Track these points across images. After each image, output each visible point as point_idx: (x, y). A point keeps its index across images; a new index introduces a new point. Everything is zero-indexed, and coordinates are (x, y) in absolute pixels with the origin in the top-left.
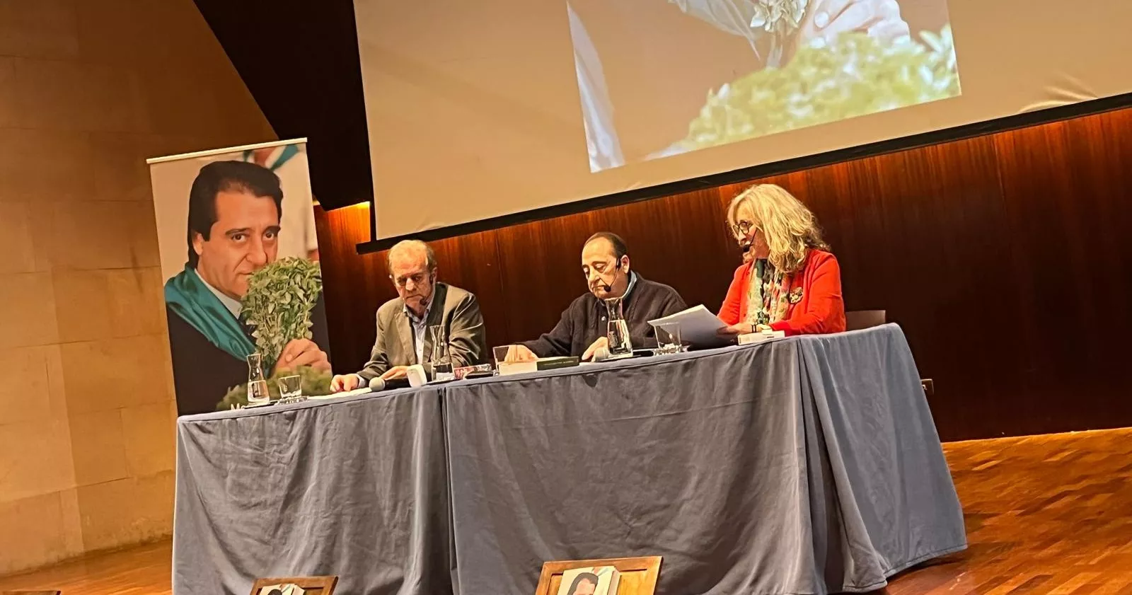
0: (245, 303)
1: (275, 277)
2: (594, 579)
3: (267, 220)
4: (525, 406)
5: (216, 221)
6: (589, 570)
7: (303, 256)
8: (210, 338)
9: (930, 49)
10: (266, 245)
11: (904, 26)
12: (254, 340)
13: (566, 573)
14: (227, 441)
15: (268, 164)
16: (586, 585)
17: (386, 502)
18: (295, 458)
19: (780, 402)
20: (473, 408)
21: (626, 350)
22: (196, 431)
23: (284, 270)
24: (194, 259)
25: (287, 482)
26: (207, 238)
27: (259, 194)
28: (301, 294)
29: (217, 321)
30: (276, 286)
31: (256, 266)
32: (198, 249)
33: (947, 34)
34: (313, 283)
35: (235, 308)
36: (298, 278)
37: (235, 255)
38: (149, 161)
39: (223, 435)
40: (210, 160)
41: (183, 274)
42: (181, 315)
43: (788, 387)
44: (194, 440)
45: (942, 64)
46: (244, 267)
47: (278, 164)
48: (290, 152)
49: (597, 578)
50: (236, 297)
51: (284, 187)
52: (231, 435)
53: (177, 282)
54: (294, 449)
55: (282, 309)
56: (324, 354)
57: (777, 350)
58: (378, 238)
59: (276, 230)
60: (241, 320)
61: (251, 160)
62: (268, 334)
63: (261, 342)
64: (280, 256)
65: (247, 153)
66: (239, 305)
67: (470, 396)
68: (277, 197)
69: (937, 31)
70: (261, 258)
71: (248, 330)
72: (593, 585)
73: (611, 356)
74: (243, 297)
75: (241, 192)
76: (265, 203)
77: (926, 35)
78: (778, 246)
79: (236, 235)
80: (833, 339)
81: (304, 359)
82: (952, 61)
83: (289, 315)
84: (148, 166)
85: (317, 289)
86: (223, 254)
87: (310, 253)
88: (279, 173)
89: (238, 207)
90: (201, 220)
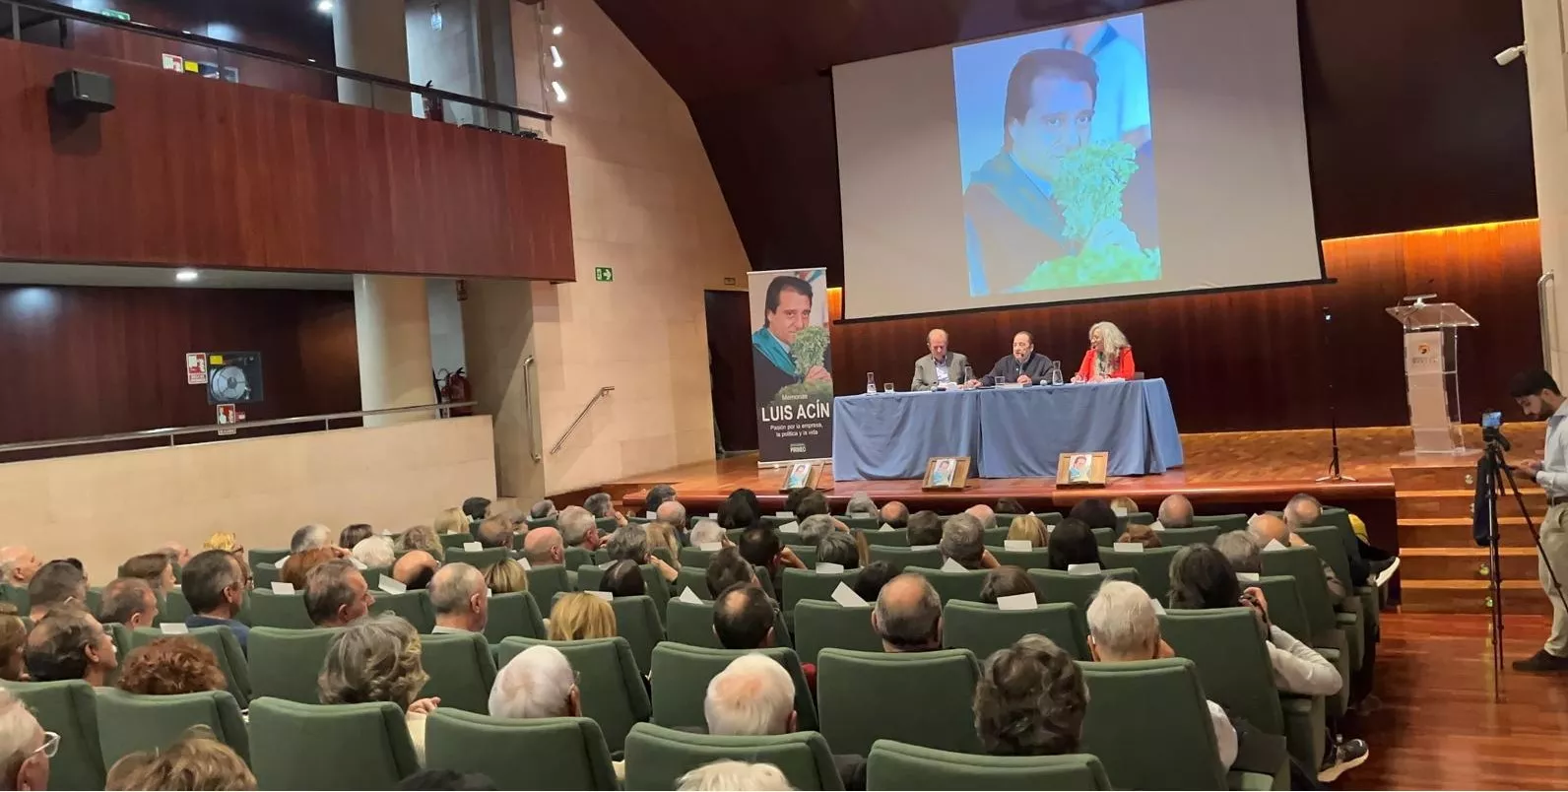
0: (791, 346)
1: (808, 335)
3: (806, 307)
4: (1021, 402)
5: (778, 305)
7: (822, 326)
8: (773, 362)
9: (1148, 256)
10: (803, 318)
11: (1138, 245)
12: (795, 365)
14: (862, 408)
15: (807, 279)
17: (948, 435)
18: (901, 417)
20: (994, 400)
23: (812, 332)
24: (767, 323)
25: (895, 426)
26: (774, 312)
27: (802, 294)
28: (819, 344)
29: (777, 354)
30: (808, 339)
31: (797, 329)
32: (769, 318)
33: (1158, 250)
34: (825, 339)
35: (787, 349)
36: (818, 336)
37: (788, 322)
38: (748, 273)
39: (857, 405)
40: (777, 275)
41: (761, 330)
42: (760, 350)
43: (1137, 399)
44: (844, 407)
45: (1153, 264)
46: (792, 329)
47: (812, 279)
48: (818, 274)
50: (787, 343)
51: (814, 291)
53: (759, 334)
55: (809, 349)
56: (829, 374)
58: (846, 318)
59: (808, 312)
60: (790, 355)
61: (798, 276)
62: (802, 363)
63: (798, 366)
64: (810, 325)
65: (797, 273)
66: (787, 346)
67: (993, 396)
68: (810, 295)
69: (1153, 250)
70: (800, 324)
71: (793, 360)
74: (791, 343)
75: (792, 291)
76: (804, 298)
77: (1147, 250)
78: (1109, 349)
79: (789, 313)
81: (820, 375)
82: (1159, 263)
83: (813, 354)
84: (747, 276)
85: (827, 342)
86: (780, 320)
87: (825, 325)
88: (812, 284)
89: (791, 299)
90: (772, 304)
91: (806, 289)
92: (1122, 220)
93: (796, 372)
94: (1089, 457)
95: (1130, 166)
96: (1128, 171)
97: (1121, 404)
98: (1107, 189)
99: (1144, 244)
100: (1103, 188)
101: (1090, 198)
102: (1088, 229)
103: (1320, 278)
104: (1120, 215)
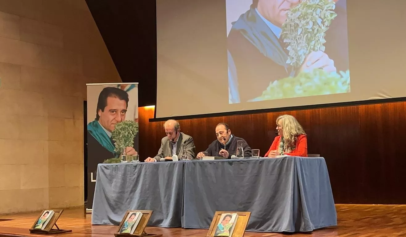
0: (113, 133)
1: (124, 126)
2: (231, 216)
3: (123, 107)
4: (210, 170)
5: (106, 106)
6: (229, 214)
7: (133, 120)
8: (101, 143)
9: (342, 77)
10: (122, 115)
11: (335, 68)
12: (114, 145)
13: (222, 214)
14: (114, 172)
15: (125, 90)
16: (228, 218)
17: (162, 194)
18: (135, 179)
19: (287, 175)
20: (194, 169)
21: (242, 157)
22: (104, 168)
23: (127, 124)
24: (98, 117)
25: (132, 186)
26: (103, 111)
27: (121, 99)
28: (131, 132)
29: (103, 138)
30: (124, 129)
31: (118, 122)
32: (100, 114)
33: (348, 72)
34: (135, 129)
35: (110, 135)
36: (131, 127)
37: (111, 117)
38: (87, 84)
39: (113, 170)
40: (106, 86)
41: (94, 122)
42: (92, 135)
43: (290, 171)
44: (103, 171)
45: (345, 82)
46: (114, 122)
47: (128, 90)
48: (132, 87)
49: (232, 216)
50: (110, 131)
51: (129, 98)
52: (115, 170)
53: (92, 124)
54: (136, 176)
55: (125, 136)
56: (136, 153)
57: (288, 160)
58: (156, 118)
59: (124, 111)
60: (111, 139)
61: (120, 88)
62: (120, 145)
63: (117, 146)
64: (126, 120)
65: (119, 85)
67: (193, 165)
68: (127, 100)
70: (120, 119)
71: (113, 142)
72: (230, 218)
73: (237, 158)
74: (113, 131)
75: (116, 97)
76: (123, 102)
77: (341, 72)
79: (112, 111)
80: (305, 159)
81: (130, 153)
82: (349, 81)
83: (126, 139)
84: (86, 86)
85: (136, 131)
86: (107, 117)
87: (136, 120)
88: (128, 93)
89: (114, 102)
90: (102, 105)
91: (124, 97)
92: (325, 52)
93: (115, 150)
94: (234, 215)
95: (332, 14)
96: (330, 18)
98: (316, 31)
99: (339, 67)
100: (313, 30)
101: (305, 36)
102: (304, 57)
104: (323, 48)
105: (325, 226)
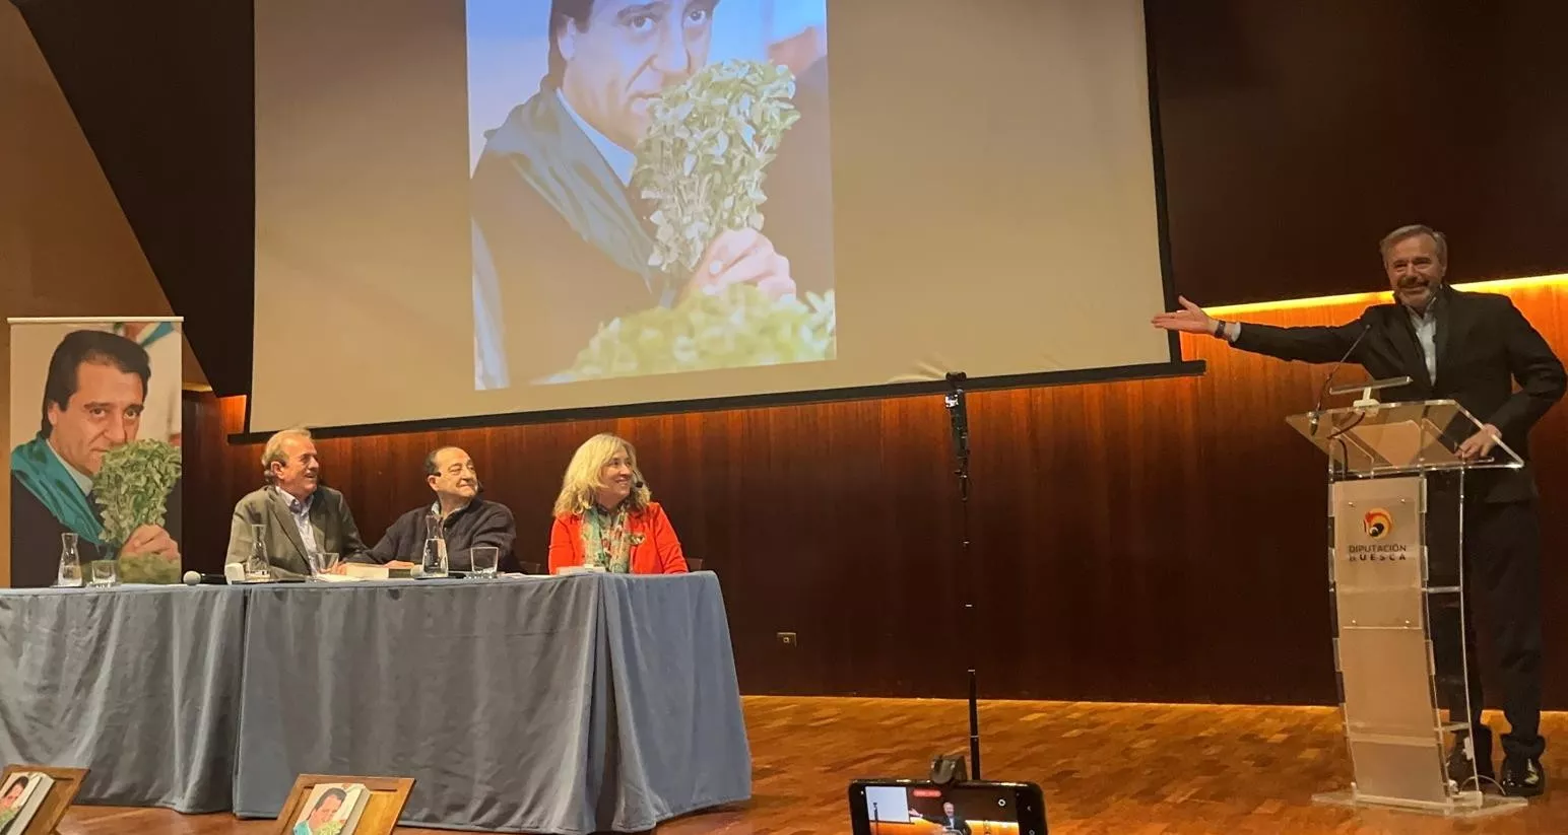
0: (97, 480)
1: (132, 458)
2: (341, 795)
3: (130, 397)
5: (75, 391)
6: (339, 786)
7: (164, 440)
8: (55, 512)
9: (812, 310)
10: (126, 423)
11: (792, 284)
12: (101, 520)
13: (317, 786)
14: (26, 618)
15: (139, 339)
16: (333, 800)
18: (94, 644)
19: (576, 638)
23: (143, 452)
24: (46, 429)
25: (80, 668)
26: (63, 408)
27: (125, 371)
28: (157, 478)
30: (132, 466)
31: (113, 444)
32: (53, 418)
33: (830, 296)
34: (172, 468)
35: (85, 484)
36: (156, 462)
37: (92, 429)
38: (9, 319)
39: (22, 613)
40: (75, 328)
41: (33, 443)
42: (25, 484)
43: (585, 623)
45: (822, 326)
46: (100, 443)
47: (148, 341)
49: (345, 794)
50: (88, 473)
51: (153, 366)
52: (30, 613)
53: (25, 451)
54: (94, 633)
55: (135, 491)
56: (174, 544)
57: (579, 586)
58: (252, 431)
59: (136, 409)
60: (90, 498)
61: (121, 333)
62: (119, 516)
63: (109, 523)
64: (139, 437)
65: (118, 325)
66: (91, 483)
67: (276, 601)
68: (144, 374)
69: (821, 294)
70: (120, 436)
71: (97, 509)
72: (340, 802)
74: (96, 474)
75: (105, 364)
76: (131, 379)
77: (811, 297)
79: (94, 409)
81: (153, 546)
82: (831, 324)
83: (141, 500)
84: (9, 325)
85: (175, 473)
86: (77, 426)
87: (173, 437)
88: (150, 350)
89: (102, 380)
90: (60, 388)
91: (135, 360)
92: (762, 232)
93: (102, 537)
94: (355, 791)
95: (784, 113)
96: (778, 124)
97: (551, 633)
98: (736, 164)
99: (806, 281)
100: (729, 161)
101: (707, 179)
102: (700, 246)
103: (1167, 359)
104: (759, 220)
105: (711, 804)
